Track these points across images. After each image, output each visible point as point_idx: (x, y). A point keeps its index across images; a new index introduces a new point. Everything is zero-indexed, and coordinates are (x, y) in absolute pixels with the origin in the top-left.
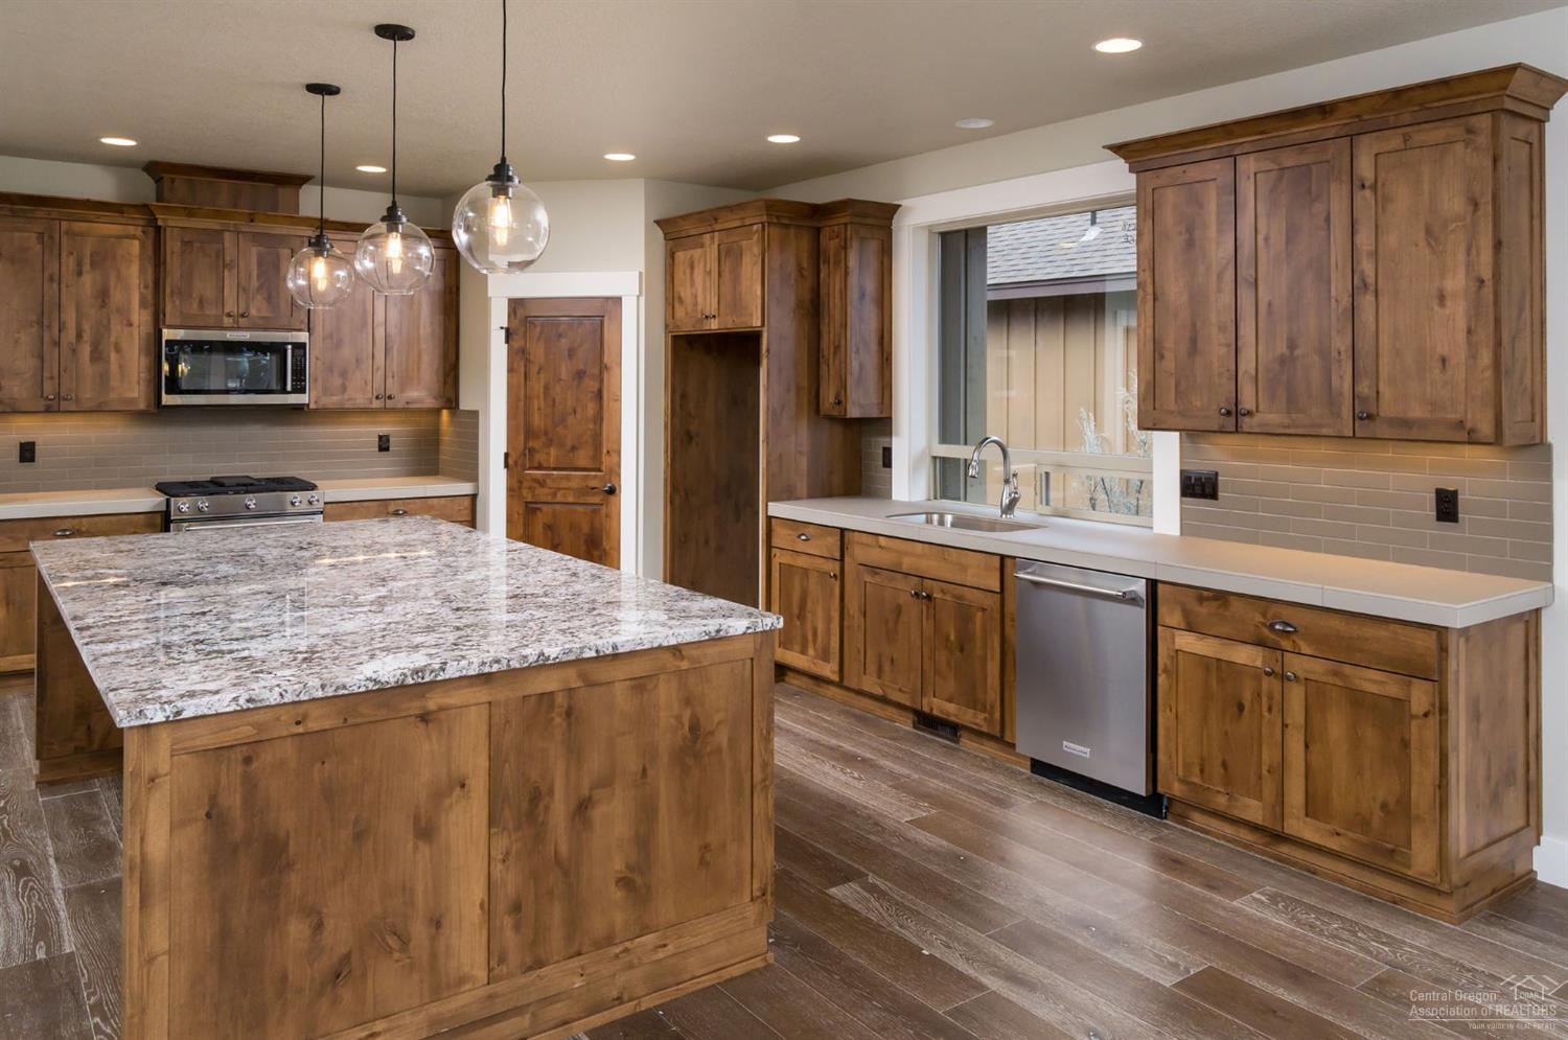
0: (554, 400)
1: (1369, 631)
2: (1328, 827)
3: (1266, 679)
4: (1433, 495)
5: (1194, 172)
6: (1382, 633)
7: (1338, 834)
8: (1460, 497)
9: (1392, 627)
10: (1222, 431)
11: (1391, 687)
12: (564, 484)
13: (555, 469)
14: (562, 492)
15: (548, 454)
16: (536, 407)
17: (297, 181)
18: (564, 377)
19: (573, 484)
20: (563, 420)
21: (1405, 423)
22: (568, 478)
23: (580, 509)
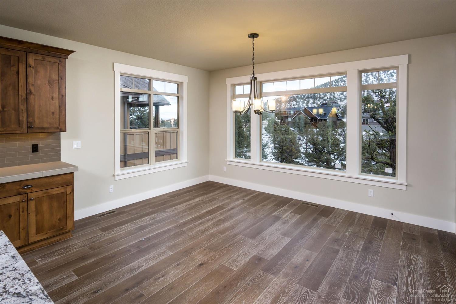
1: (55, 179)
2: (44, 233)
3: (21, 203)
4: (31, 146)
6: (59, 178)
7: (47, 233)
8: (39, 146)
9: (62, 176)
11: (62, 190)
21: (43, 128)
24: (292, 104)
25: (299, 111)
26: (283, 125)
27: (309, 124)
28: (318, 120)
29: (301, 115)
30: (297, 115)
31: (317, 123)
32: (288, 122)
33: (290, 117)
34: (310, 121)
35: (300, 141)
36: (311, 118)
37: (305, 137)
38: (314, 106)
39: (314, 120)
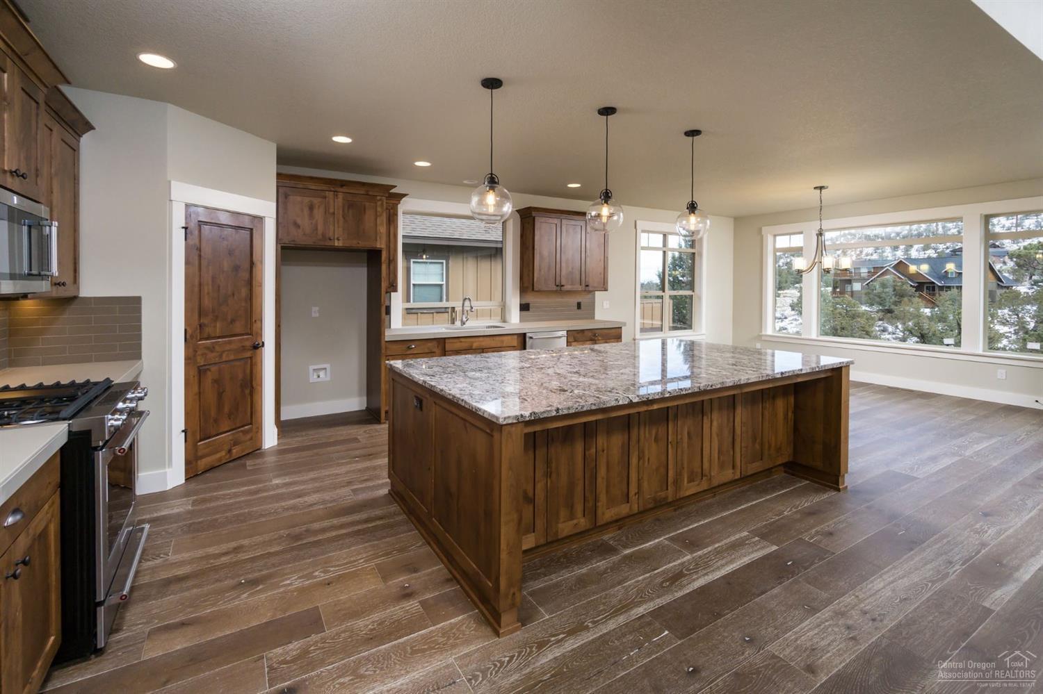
0: (219, 287)
4: (575, 304)
5: (551, 220)
8: (581, 304)
12: (228, 348)
13: (219, 337)
14: (226, 353)
15: (215, 327)
16: (206, 291)
18: (225, 269)
19: (234, 346)
20: (225, 301)
22: (230, 342)
23: (237, 363)
24: (864, 253)
25: (883, 268)
26: (842, 298)
27: (911, 296)
28: (936, 289)
29: (888, 277)
30: (878, 277)
31: (934, 295)
32: (852, 292)
33: (857, 281)
34: (915, 289)
35: (884, 333)
36: (918, 283)
37: (900, 326)
38: (926, 256)
39: (927, 287)
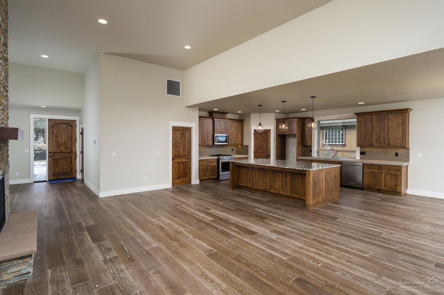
0: (261, 144)
3: (379, 173)
4: (395, 153)
5: (366, 117)
8: (398, 154)
10: (370, 147)
11: (395, 173)
13: (261, 153)
15: (260, 151)
16: (258, 144)
17: (226, 113)
18: (262, 140)
19: (264, 155)
20: (262, 146)
21: (394, 145)
